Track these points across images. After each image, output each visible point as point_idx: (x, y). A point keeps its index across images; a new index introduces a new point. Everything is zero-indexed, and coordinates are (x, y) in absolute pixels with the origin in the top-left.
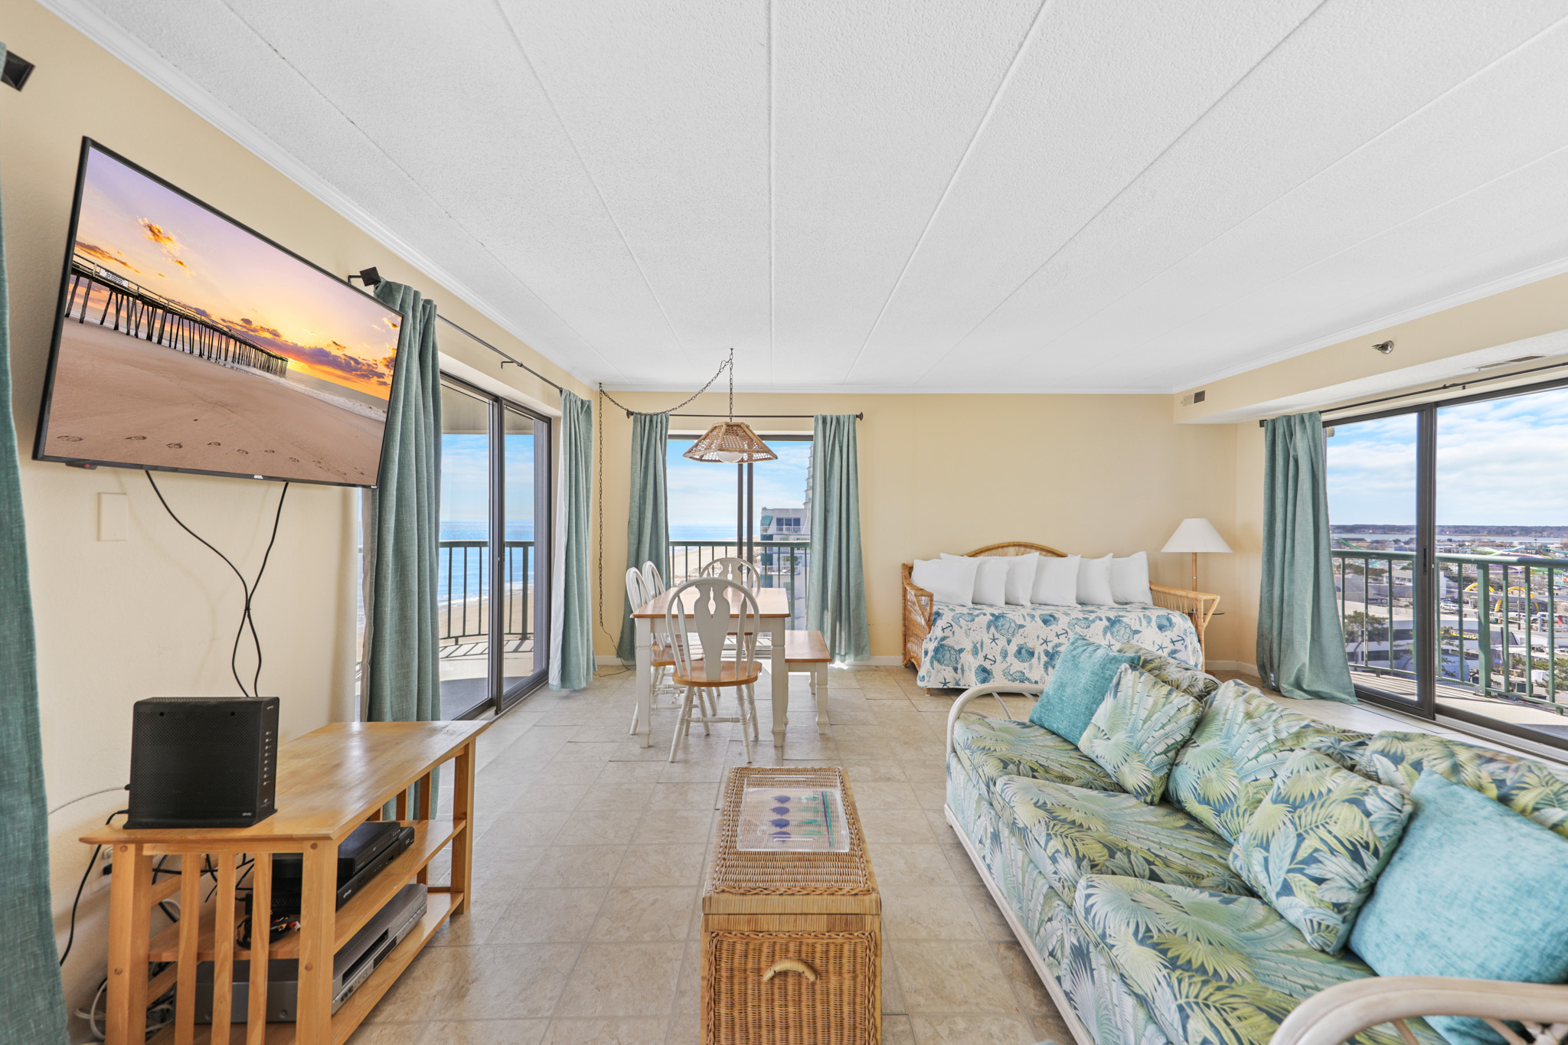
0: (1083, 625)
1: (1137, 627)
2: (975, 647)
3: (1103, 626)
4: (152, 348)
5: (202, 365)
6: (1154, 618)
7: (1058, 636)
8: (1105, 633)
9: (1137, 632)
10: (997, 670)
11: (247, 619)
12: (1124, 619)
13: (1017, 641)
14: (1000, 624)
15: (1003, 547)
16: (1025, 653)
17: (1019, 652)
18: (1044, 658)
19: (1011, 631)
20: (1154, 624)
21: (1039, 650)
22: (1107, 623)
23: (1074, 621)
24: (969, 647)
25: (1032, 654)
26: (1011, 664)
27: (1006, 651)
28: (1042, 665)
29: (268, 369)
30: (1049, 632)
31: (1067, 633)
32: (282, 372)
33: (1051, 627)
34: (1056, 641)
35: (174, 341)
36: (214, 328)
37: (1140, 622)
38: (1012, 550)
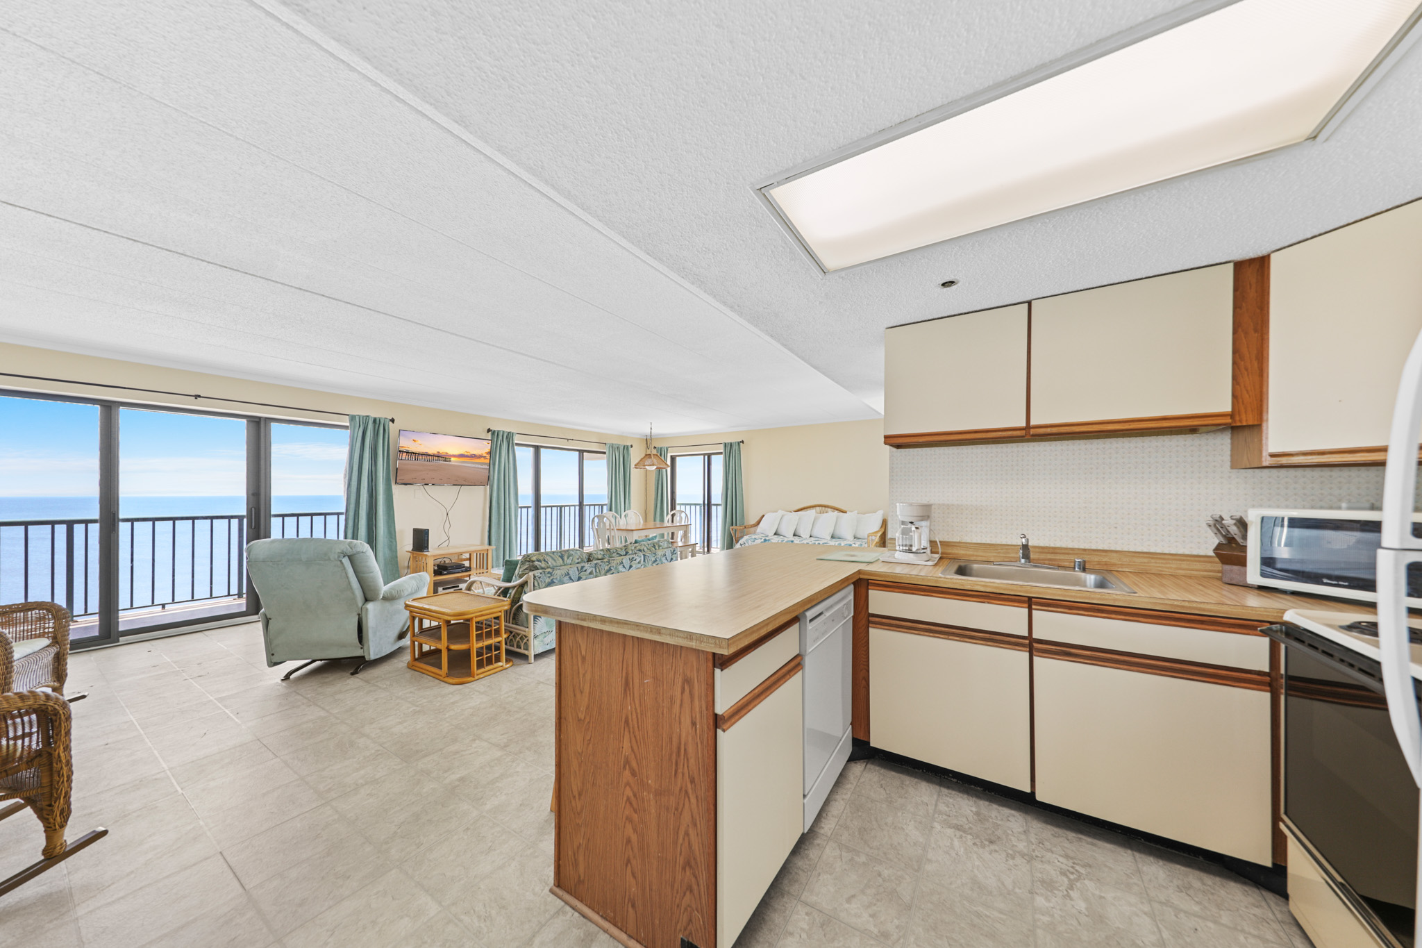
4: (416, 462)
5: (426, 463)
11: (447, 520)
15: (813, 506)
29: (445, 461)
32: (450, 461)
35: (421, 460)
36: (430, 455)
38: (818, 508)
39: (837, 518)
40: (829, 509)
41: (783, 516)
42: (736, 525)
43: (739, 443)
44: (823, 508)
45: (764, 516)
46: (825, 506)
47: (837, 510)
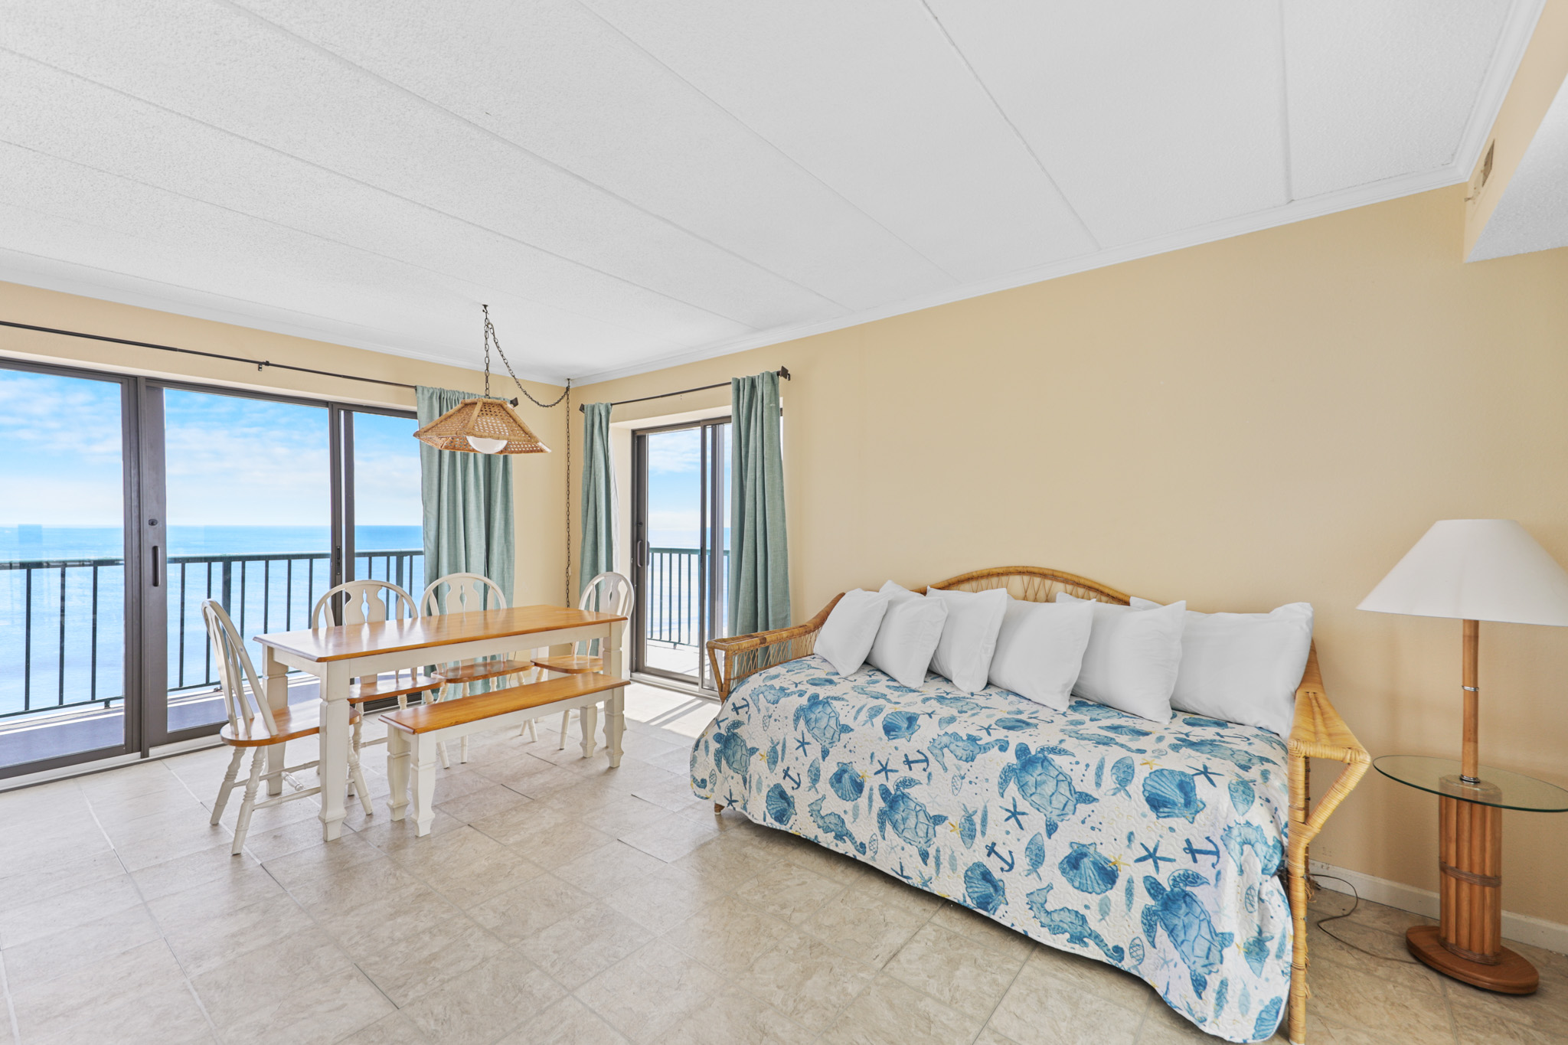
0: (959, 752)
1: (1087, 787)
2: (774, 750)
3: (1004, 765)
6: (1141, 773)
7: (909, 763)
8: (1004, 782)
9: (1086, 798)
10: (802, 799)
12: (1058, 760)
13: (837, 755)
14: (813, 716)
15: (999, 575)
16: (848, 783)
17: (838, 778)
18: (879, 804)
19: (829, 735)
20: (1136, 787)
21: (873, 782)
22: (1013, 760)
23: (945, 740)
24: (764, 747)
25: (859, 787)
26: (824, 797)
27: (818, 770)
28: (874, 815)
30: (894, 751)
31: (926, 760)
33: (896, 742)
34: (904, 772)
37: (1099, 775)
38: (1016, 581)
39: (1096, 626)
40: (1059, 587)
41: (891, 604)
42: (767, 628)
43: (773, 378)
44: (1037, 580)
45: (843, 595)
46: (1044, 575)
47: (1097, 590)
